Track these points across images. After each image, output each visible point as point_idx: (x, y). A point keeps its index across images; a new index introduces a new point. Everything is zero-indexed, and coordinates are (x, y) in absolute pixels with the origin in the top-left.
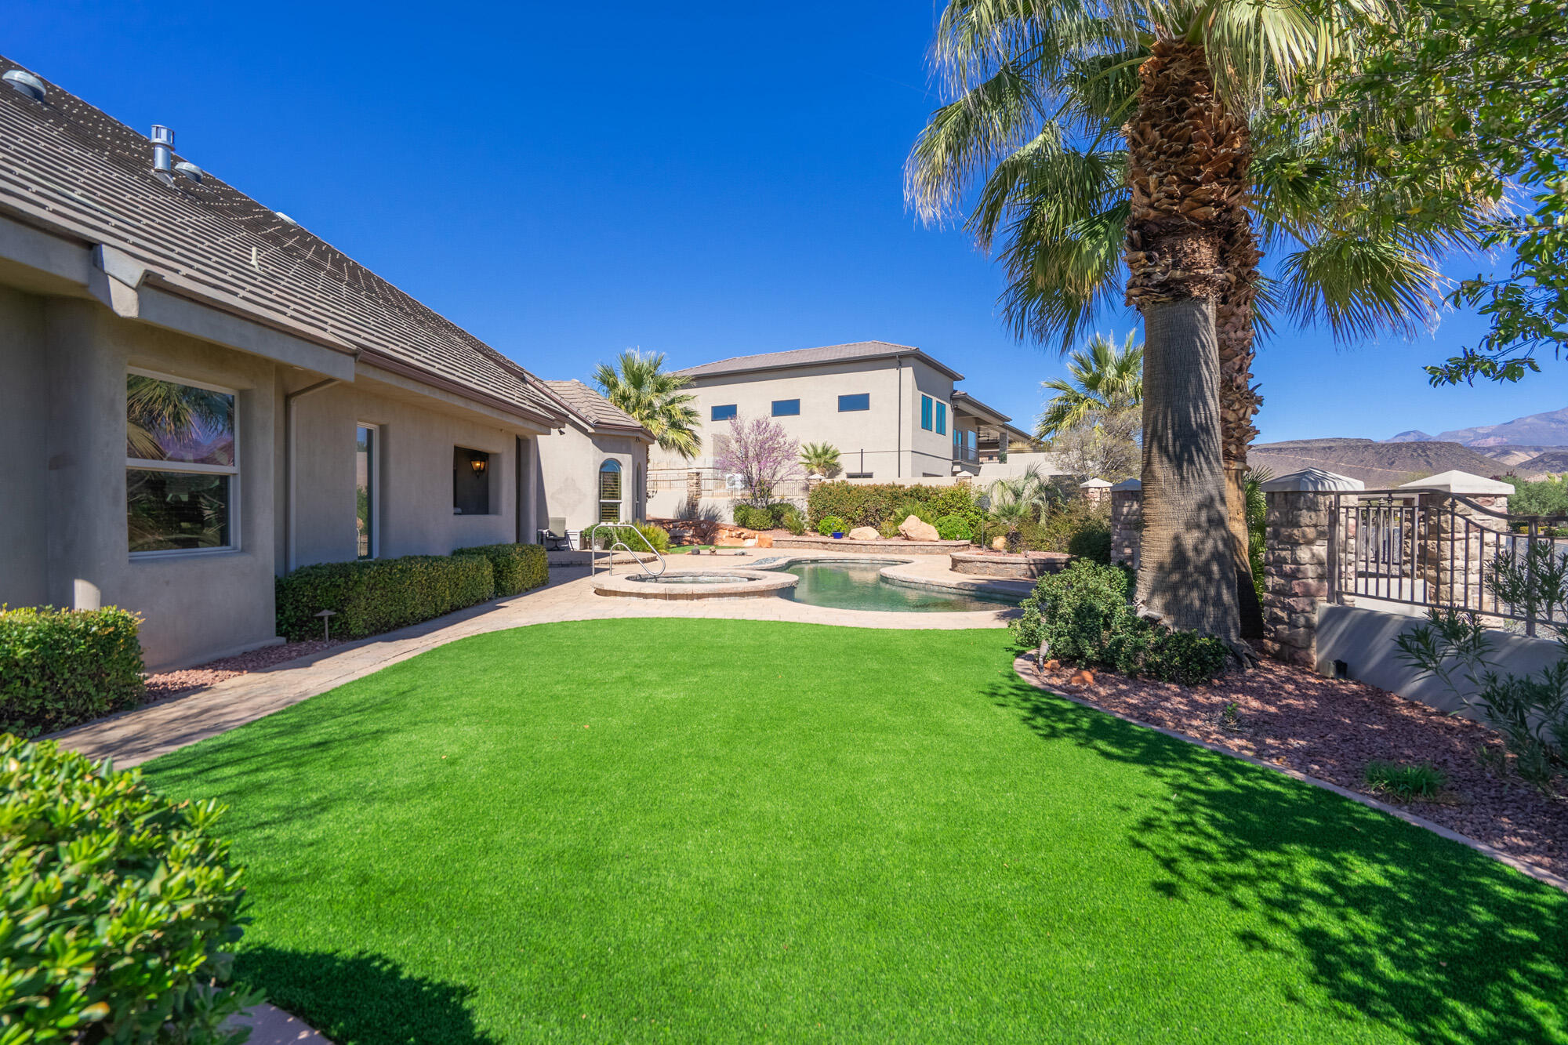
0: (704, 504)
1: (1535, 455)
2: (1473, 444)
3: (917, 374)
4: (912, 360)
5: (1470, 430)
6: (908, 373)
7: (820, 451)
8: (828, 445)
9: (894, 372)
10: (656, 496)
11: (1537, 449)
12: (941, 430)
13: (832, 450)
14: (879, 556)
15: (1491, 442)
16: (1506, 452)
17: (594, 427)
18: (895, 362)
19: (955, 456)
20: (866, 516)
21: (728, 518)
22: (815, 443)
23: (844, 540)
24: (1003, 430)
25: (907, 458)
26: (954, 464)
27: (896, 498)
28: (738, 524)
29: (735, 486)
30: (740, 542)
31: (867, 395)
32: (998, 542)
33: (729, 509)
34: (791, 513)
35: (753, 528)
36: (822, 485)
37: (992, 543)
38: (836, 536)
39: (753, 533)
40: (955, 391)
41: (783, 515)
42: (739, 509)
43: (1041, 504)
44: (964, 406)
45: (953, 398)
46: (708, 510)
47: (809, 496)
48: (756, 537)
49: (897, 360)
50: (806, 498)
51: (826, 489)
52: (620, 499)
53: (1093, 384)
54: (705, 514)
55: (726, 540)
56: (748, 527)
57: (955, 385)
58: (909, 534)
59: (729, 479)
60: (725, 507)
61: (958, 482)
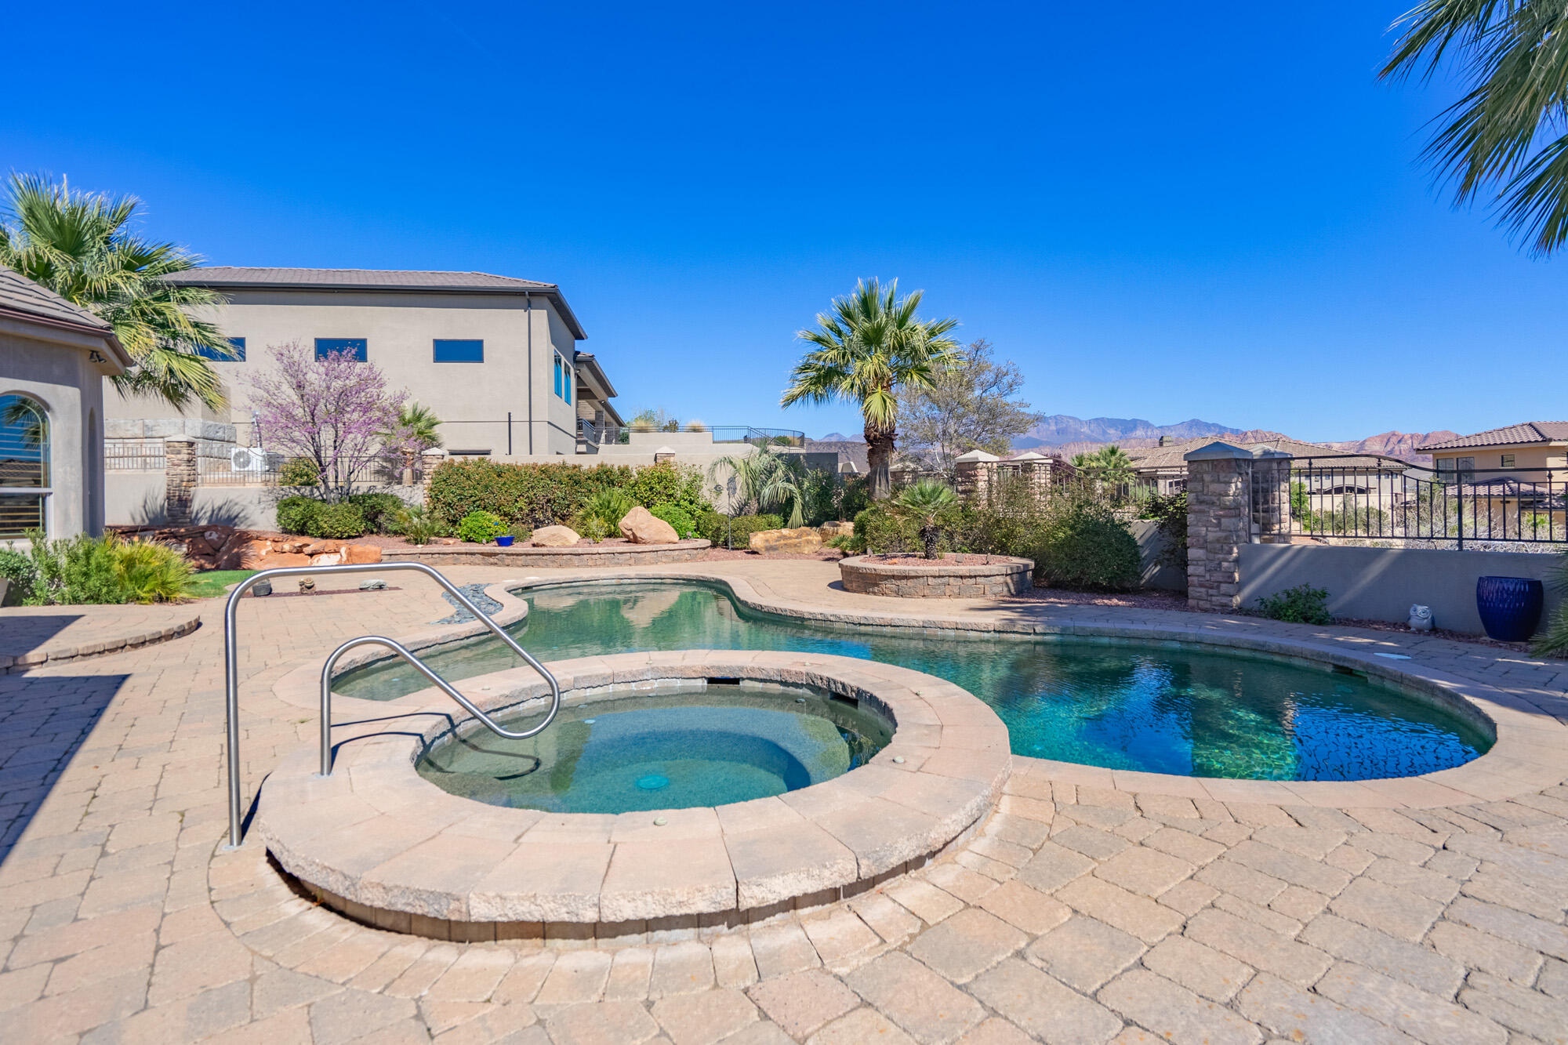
3: (550, 322)
4: (546, 301)
6: (541, 318)
7: (408, 416)
8: (422, 408)
9: (520, 315)
12: (568, 401)
13: (428, 415)
18: (523, 300)
19: (578, 434)
20: (532, 510)
21: (263, 519)
23: (516, 548)
24: (601, 408)
25: (542, 431)
26: (578, 442)
27: (577, 483)
28: (290, 532)
29: (250, 468)
30: (302, 559)
31: (481, 342)
32: (757, 540)
33: (262, 506)
34: (399, 508)
35: (323, 536)
36: (451, 464)
37: (747, 540)
38: (503, 542)
39: (330, 543)
40: (578, 353)
41: (381, 512)
42: (285, 505)
43: (792, 487)
44: (586, 373)
45: (576, 359)
46: (215, 507)
47: (428, 481)
48: (343, 550)
49: (526, 298)
50: (419, 485)
51: (460, 470)
52: (47, 485)
53: (872, 339)
54: (208, 514)
55: (270, 557)
56: (312, 535)
57: (579, 345)
58: (638, 534)
59: (238, 455)
60: (251, 502)
61: (660, 461)
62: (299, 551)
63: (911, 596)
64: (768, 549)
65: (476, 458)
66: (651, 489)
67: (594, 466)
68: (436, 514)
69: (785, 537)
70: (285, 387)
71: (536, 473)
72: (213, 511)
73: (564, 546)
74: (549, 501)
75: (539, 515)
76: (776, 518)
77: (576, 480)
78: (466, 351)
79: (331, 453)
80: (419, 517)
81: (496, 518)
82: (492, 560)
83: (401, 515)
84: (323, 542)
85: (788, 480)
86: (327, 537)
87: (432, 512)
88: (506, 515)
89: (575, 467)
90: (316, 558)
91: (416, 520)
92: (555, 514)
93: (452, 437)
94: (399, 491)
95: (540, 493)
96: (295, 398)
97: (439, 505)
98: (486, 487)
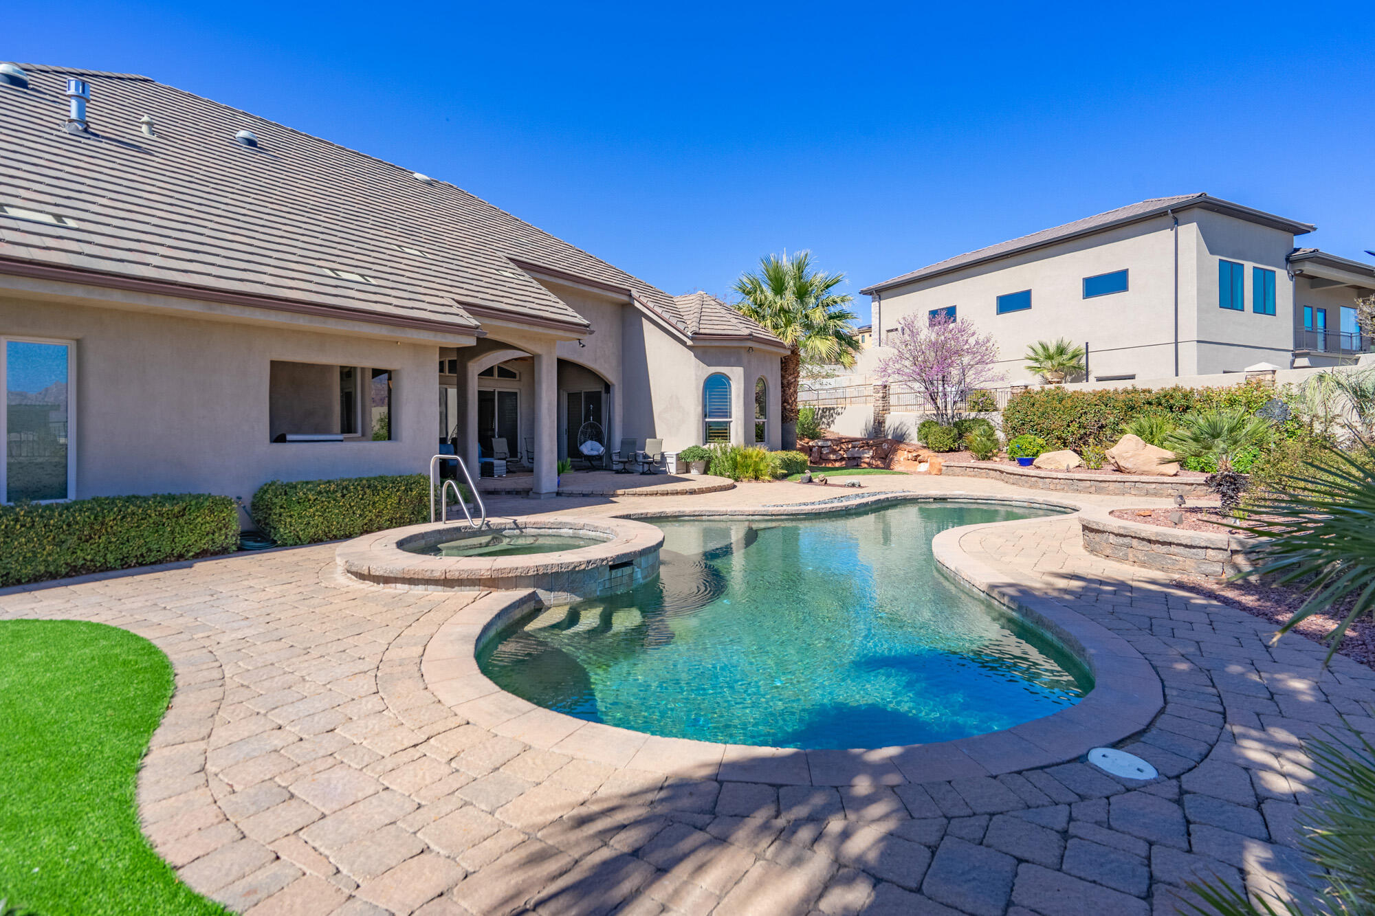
0: (892, 421)
3: (1205, 232)
4: (1197, 212)
6: (1190, 233)
7: (1052, 350)
8: (1066, 342)
9: (1168, 234)
10: (845, 412)
12: (1265, 304)
13: (1071, 348)
17: (692, 339)
18: (1169, 219)
19: (1297, 344)
20: (1084, 435)
21: (912, 436)
22: (1044, 340)
23: (1028, 469)
25: (1189, 353)
26: (1296, 356)
27: (1132, 408)
30: (915, 466)
31: (1127, 271)
35: (934, 449)
38: (1023, 464)
45: (1291, 258)
46: (895, 427)
49: (1173, 216)
52: (730, 417)
54: (892, 432)
55: (903, 462)
57: (1296, 241)
60: (912, 424)
61: (1250, 380)
62: (916, 459)
72: (894, 430)
73: (1057, 470)
74: (1102, 426)
78: (1115, 282)
82: (1003, 476)
90: (920, 465)
93: (1097, 365)
94: (992, 417)
97: (1008, 429)
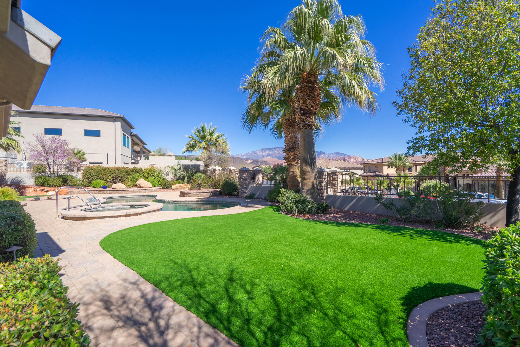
0: (10, 175)
1: (252, 161)
2: (241, 158)
3: (122, 125)
4: (120, 120)
5: (241, 154)
6: (118, 124)
7: (76, 152)
8: (80, 150)
9: (112, 123)
11: (252, 160)
12: (128, 147)
13: (82, 151)
14: (137, 194)
15: (244, 157)
16: (247, 160)
18: (113, 119)
19: (132, 156)
20: (114, 179)
21: (29, 182)
23: (108, 189)
24: (142, 148)
25: (119, 157)
26: (132, 159)
28: (39, 186)
29: (22, 167)
30: (43, 193)
31: (100, 131)
32: (174, 187)
33: (29, 178)
34: (73, 179)
35: (50, 187)
36: (89, 167)
37: (171, 187)
38: (104, 188)
39: (52, 188)
40: (132, 133)
41: (68, 180)
42: (37, 178)
43: (185, 174)
44: (135, 139)
45: (131, 135)
46: (13, 178)
47: (82, 171)
48: (56, 190)
50: (79, 172)
51: (92, 169)
53: (203, 138)
54: (11, 180)
55: (33, 192)
56: (46, 186)
57: (132, 131)
58: (141, 185)
59: (18, 163)
60: (25, 177)
61: (151, 166)
62: (42, 190)
63: (191, 197)
64: (176, 189)
65: (97, 165)
66: (148, 174)
67: (132, 167)
68: (85, 180)
69: (181, 186)
70: (38, 146)
71: (115, 169)
72: (12, 179)
73: (121, 188)
74: (118, 177)
75: (116, 181)
76: (180, 181)
77: (126, 171)
78: (96, 133)
79: (52, 163)
80: (79, 181)
81: (102, 181)
82: (101, 192)
83: (74, 181)
84: (50, 188)
85: (184, 172)
86: (51, 187)
87: (83, 180)
88: (105, 180)
89: (126, 168)
90: (48, 192)
91: (78, 182)
92: (120, 180)
93: (90, 158)
94: (74, 174)
95: (116, 175)
96: (42, 149)
97: (86, 178)
98: (100, 173)
